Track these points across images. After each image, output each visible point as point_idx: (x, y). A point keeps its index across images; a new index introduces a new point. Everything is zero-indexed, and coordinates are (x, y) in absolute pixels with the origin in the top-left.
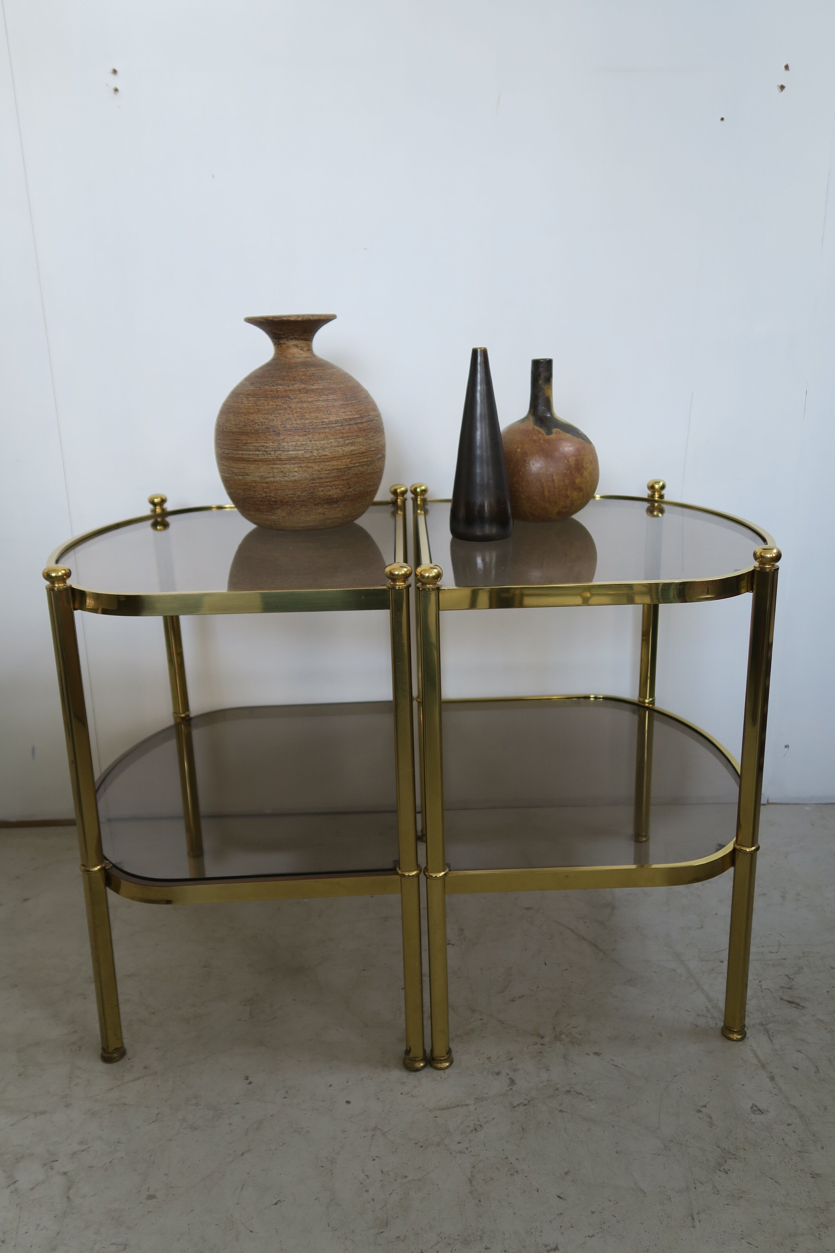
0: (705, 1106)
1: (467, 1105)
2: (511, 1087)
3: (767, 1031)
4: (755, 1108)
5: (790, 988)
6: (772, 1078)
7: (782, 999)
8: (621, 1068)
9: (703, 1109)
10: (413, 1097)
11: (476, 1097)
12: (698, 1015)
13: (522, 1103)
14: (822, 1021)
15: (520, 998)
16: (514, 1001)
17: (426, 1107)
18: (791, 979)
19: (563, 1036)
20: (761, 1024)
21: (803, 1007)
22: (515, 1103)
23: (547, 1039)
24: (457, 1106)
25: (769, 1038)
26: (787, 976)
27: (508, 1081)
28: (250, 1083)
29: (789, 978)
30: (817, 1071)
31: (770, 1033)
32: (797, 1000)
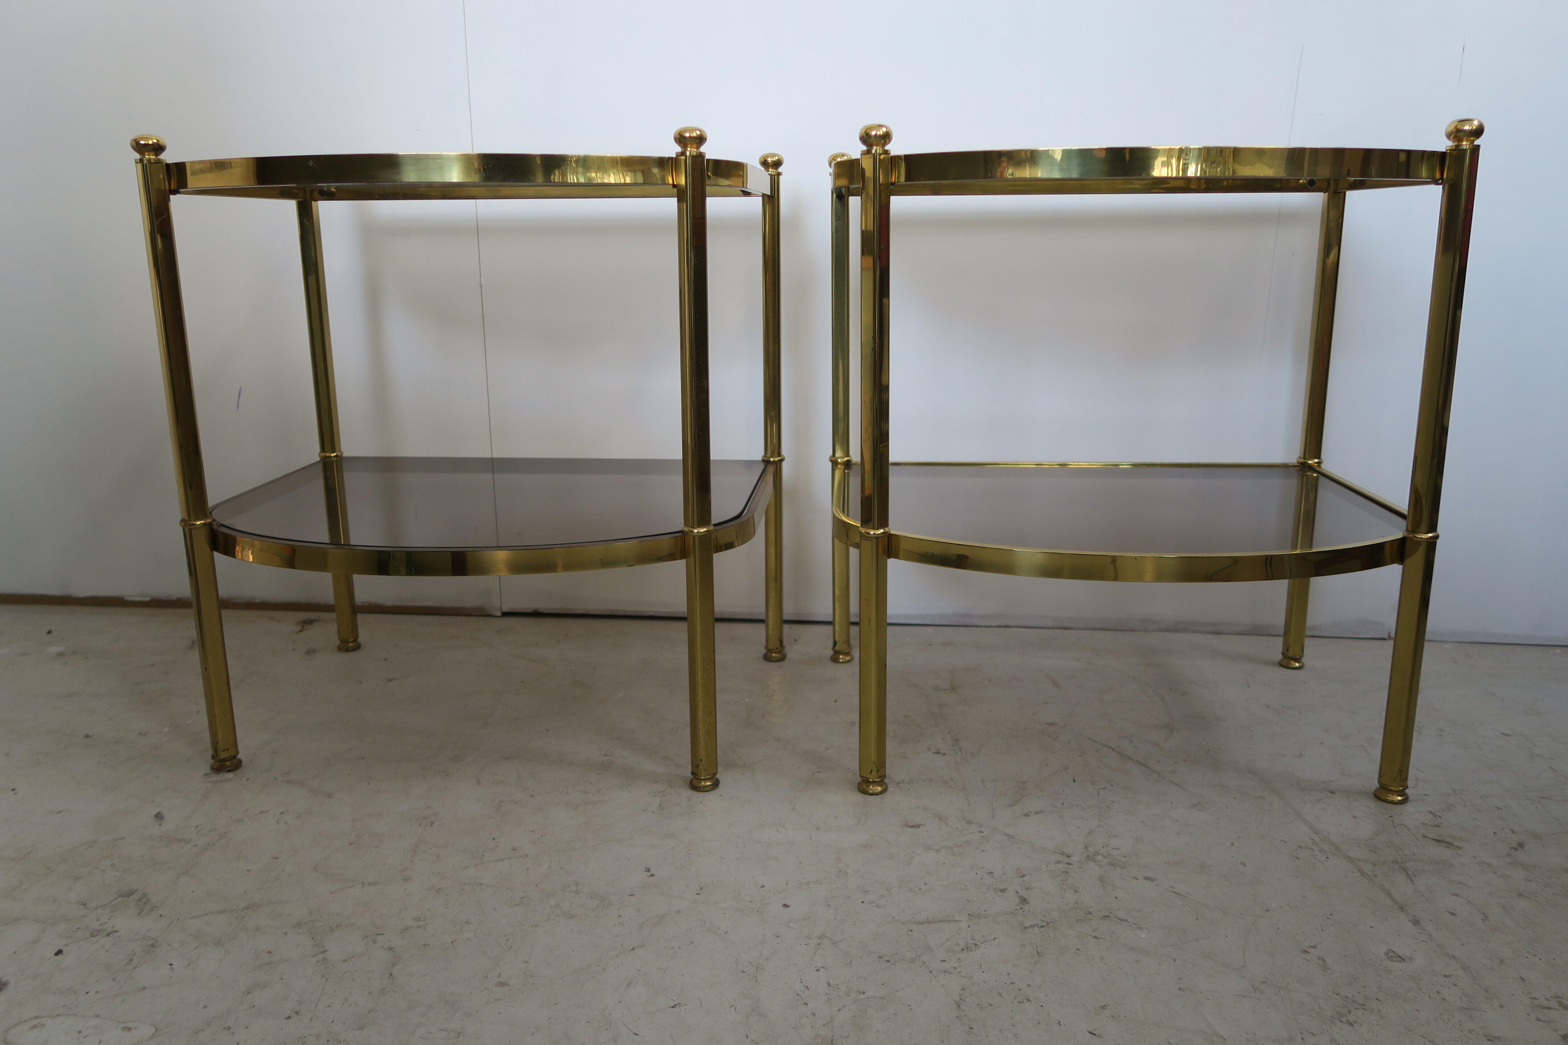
0: (1315, 947)
1: (957, 921)
2: (1021, 906)
3: (1405, 870)
4: (1391, 954)
5: (1437, 826)
6: (1416, 922)
7: (1424, 836)
8: (1185, 896)
9: (1311, 950)
10: (878, 906)
11: (970, 913)
12: (1300, 847)
13: (1038, 925)
14: (1489, 865)
15: (1036, 813)
16: (1029, 816)
17: (896, 918)
18: (1438, 818)
19: (1100, 857)
20: (1395, 862)
21: (1459, 848)
22: (1028, 924)
23: (1074, 859)
24: (943, 921)
25: (1409, 876)
26: (1431, 813)
27: (1018, 900)
28: (652, 875)
29: (1435, 815)
30: (1486, 918)
31: (1410, 873)
32: (1447, 839)
